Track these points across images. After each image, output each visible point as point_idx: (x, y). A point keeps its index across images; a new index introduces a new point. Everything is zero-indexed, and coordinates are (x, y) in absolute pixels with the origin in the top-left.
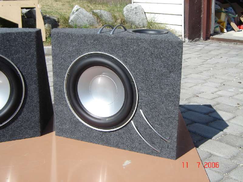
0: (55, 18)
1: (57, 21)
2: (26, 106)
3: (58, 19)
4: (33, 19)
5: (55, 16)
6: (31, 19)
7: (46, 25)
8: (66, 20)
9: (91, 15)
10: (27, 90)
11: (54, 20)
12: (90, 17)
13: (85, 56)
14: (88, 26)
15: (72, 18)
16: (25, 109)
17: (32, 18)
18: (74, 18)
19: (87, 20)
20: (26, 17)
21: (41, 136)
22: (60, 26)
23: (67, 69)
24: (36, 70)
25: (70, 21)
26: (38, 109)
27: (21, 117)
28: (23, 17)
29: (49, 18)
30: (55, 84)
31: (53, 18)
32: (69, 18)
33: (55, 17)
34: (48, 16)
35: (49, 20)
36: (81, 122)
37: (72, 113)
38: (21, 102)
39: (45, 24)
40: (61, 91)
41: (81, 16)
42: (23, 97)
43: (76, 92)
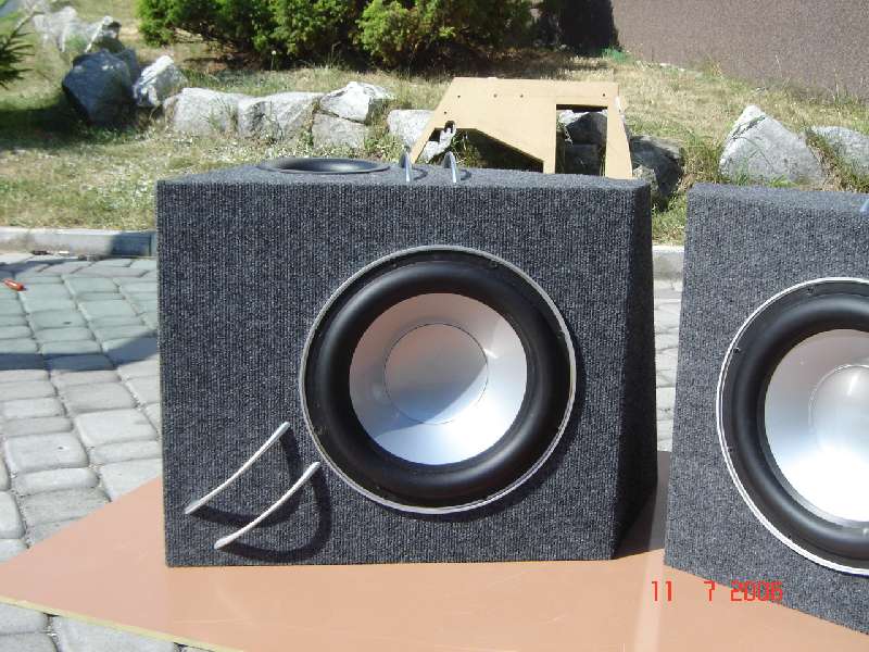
0: (671, 149)
1: (676, 157)
2: (575, 447)
3: (682, 150)
4: (594, 147)
5: (673, 141)
6: (588, 146)
7: (640, 170)
8: (710, 156)
9: (802, 145)
10: (585, 392)
11: (668, 155)
12: (796, 151)
13: (808, 288)
14: (786, 182)
15: (731, 149)
16: (568, 458)
17: (592, 144)
18: (738, 151)
19: (786, 161)
20: (569, 140)
21: (612, 558)
22: (687, 178)
23: (735, 331)
24: (622, 324)
25: (722, 161)
26: (615, 460)
27: (551, 481)
28: (560, 136)
29: (649, 146)
30: (684, 380)
31: (664, 147)
32: (721, 149)
33: (671, 144)
34: (647, 138)
35: (651, 153)
36: (765, 529)
37: (734, 492)
38: (557, 431)
39: (635, 166)
40: (703, 408)
41: (767, 144)
42: (568, 415)
43: (758, 419)
